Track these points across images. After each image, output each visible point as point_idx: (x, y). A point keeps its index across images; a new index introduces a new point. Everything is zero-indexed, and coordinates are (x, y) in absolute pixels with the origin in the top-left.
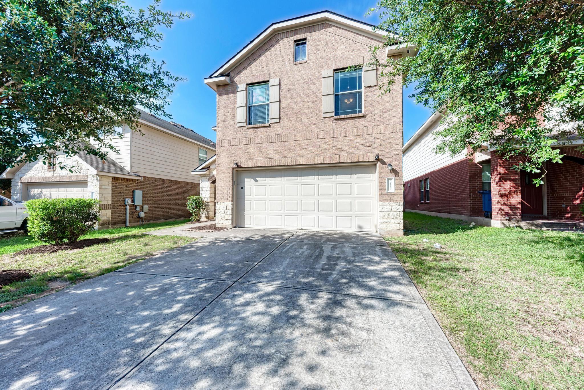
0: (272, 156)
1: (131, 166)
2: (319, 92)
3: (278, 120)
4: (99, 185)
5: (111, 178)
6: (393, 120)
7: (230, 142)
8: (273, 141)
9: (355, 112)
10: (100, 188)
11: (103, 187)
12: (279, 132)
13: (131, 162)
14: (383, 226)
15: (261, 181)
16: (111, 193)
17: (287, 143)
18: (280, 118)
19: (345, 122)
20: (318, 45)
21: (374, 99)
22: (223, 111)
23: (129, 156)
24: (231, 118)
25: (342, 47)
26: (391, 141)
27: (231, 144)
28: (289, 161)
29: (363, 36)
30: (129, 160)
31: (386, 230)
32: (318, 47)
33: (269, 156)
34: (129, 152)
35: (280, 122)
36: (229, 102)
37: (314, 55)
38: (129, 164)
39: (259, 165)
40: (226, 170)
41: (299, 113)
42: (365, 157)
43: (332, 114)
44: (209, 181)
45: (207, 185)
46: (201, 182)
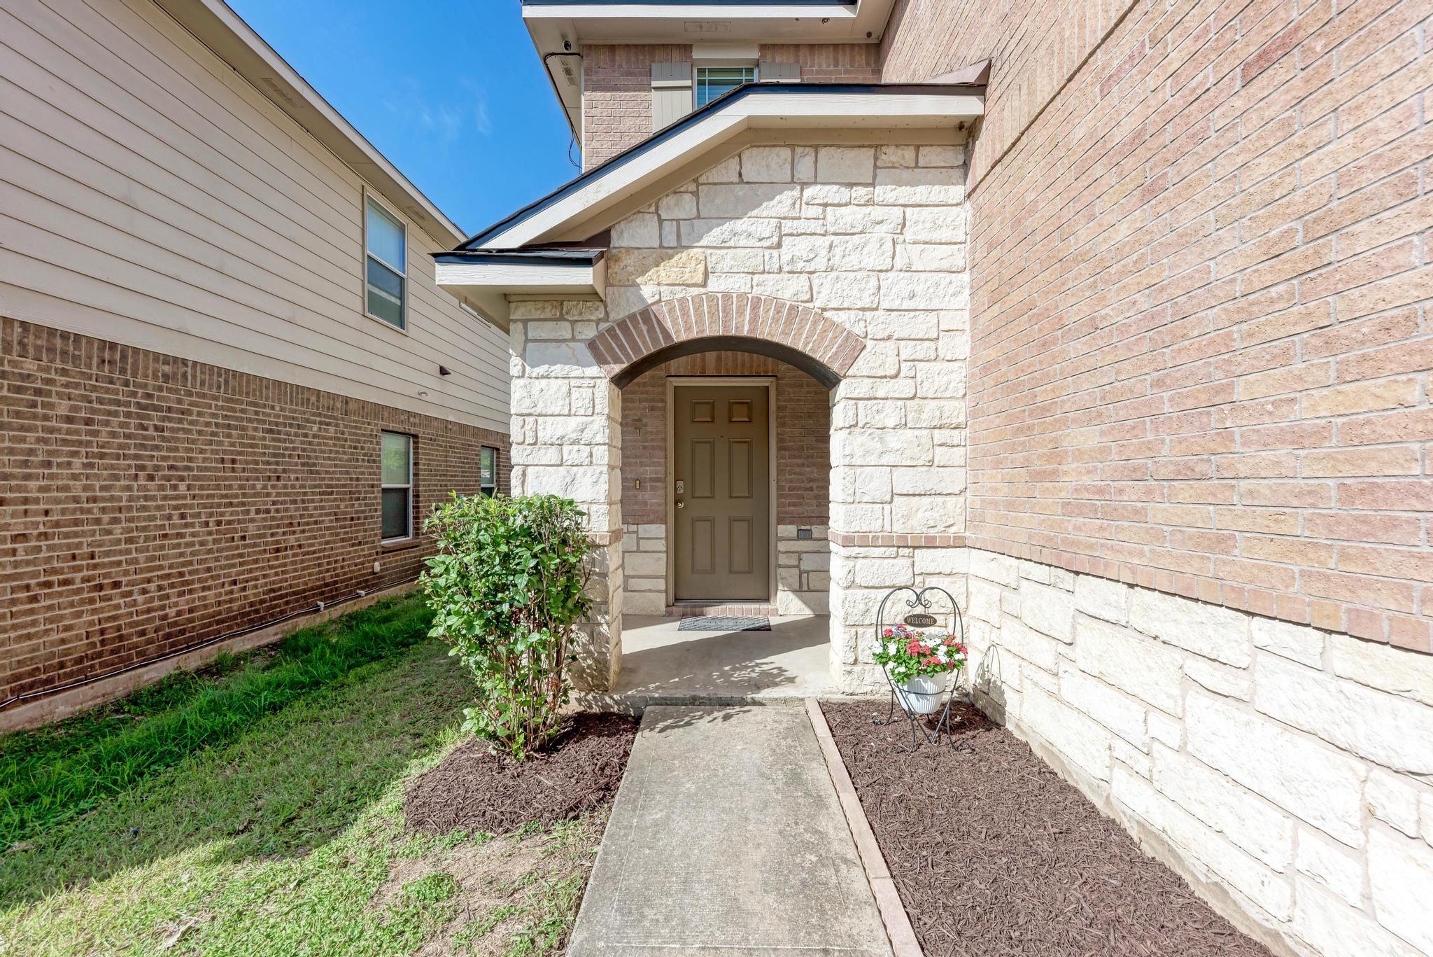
44: (601, 360)
45: (581, 398)
46: (514, 371)
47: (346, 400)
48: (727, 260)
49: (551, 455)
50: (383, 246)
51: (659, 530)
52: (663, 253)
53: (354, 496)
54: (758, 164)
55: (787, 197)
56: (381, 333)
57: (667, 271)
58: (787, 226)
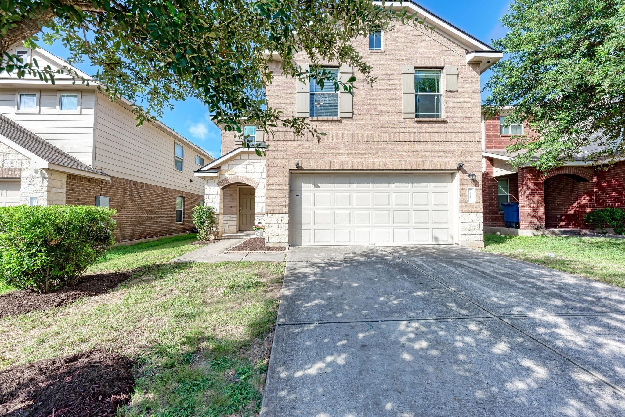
0: (343, 158)
1: (94, 159)
2: (398, 88)
3: (350, 115)
4: (48, 186)
5: (65, 176)
6: (473, 129)
7: (286, 136)
8: (344, 139)
9: (433, 116)
10: (48, 191)
11: (53, 190)
12: (352, 130)
13: (95, 153)
14: (465, 238)
15: (325, 187)
16: (65, 199)
17: (361, 143)
18: (353, 113)
19: (427, 125)
20: (397, 36)
21: (454, 105)
22: (276, 94)
23: (91, 143)
24: (288, 105)
25: (422, 44)
26: (471, 150)
27: (288, 139)
28: (365, 165)
29: (445, 37)
30: (91, 149)
31: (468, 242)
32: (398, 39)
33: (340, 157)
34: (91, 137)
35: (352, 118)
36: (285, 85)
37: (392, 46)
38: (91, 156)
39: (327, 168)
40: (280, 172)
41: (375, 110)
42: (447, 165)
43: (413, 116)
44: (219, 186)
45: (216, 192)
46: (205, 187)
47: (170, 189)
48: (237, 171)
49: (211, 201)
50: (178, 153)
51: (235, 216)
52: (229, 170)
53: (171, 211)
54: (243, 156)
55: (248, 161)
56: (178, 173)
57: (229, 172)
58: (248, 166)
